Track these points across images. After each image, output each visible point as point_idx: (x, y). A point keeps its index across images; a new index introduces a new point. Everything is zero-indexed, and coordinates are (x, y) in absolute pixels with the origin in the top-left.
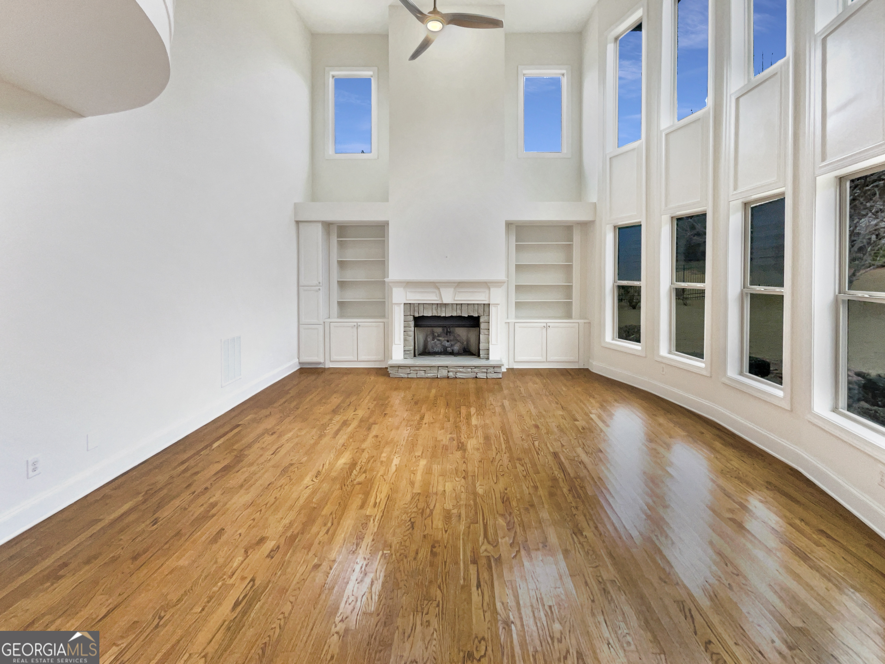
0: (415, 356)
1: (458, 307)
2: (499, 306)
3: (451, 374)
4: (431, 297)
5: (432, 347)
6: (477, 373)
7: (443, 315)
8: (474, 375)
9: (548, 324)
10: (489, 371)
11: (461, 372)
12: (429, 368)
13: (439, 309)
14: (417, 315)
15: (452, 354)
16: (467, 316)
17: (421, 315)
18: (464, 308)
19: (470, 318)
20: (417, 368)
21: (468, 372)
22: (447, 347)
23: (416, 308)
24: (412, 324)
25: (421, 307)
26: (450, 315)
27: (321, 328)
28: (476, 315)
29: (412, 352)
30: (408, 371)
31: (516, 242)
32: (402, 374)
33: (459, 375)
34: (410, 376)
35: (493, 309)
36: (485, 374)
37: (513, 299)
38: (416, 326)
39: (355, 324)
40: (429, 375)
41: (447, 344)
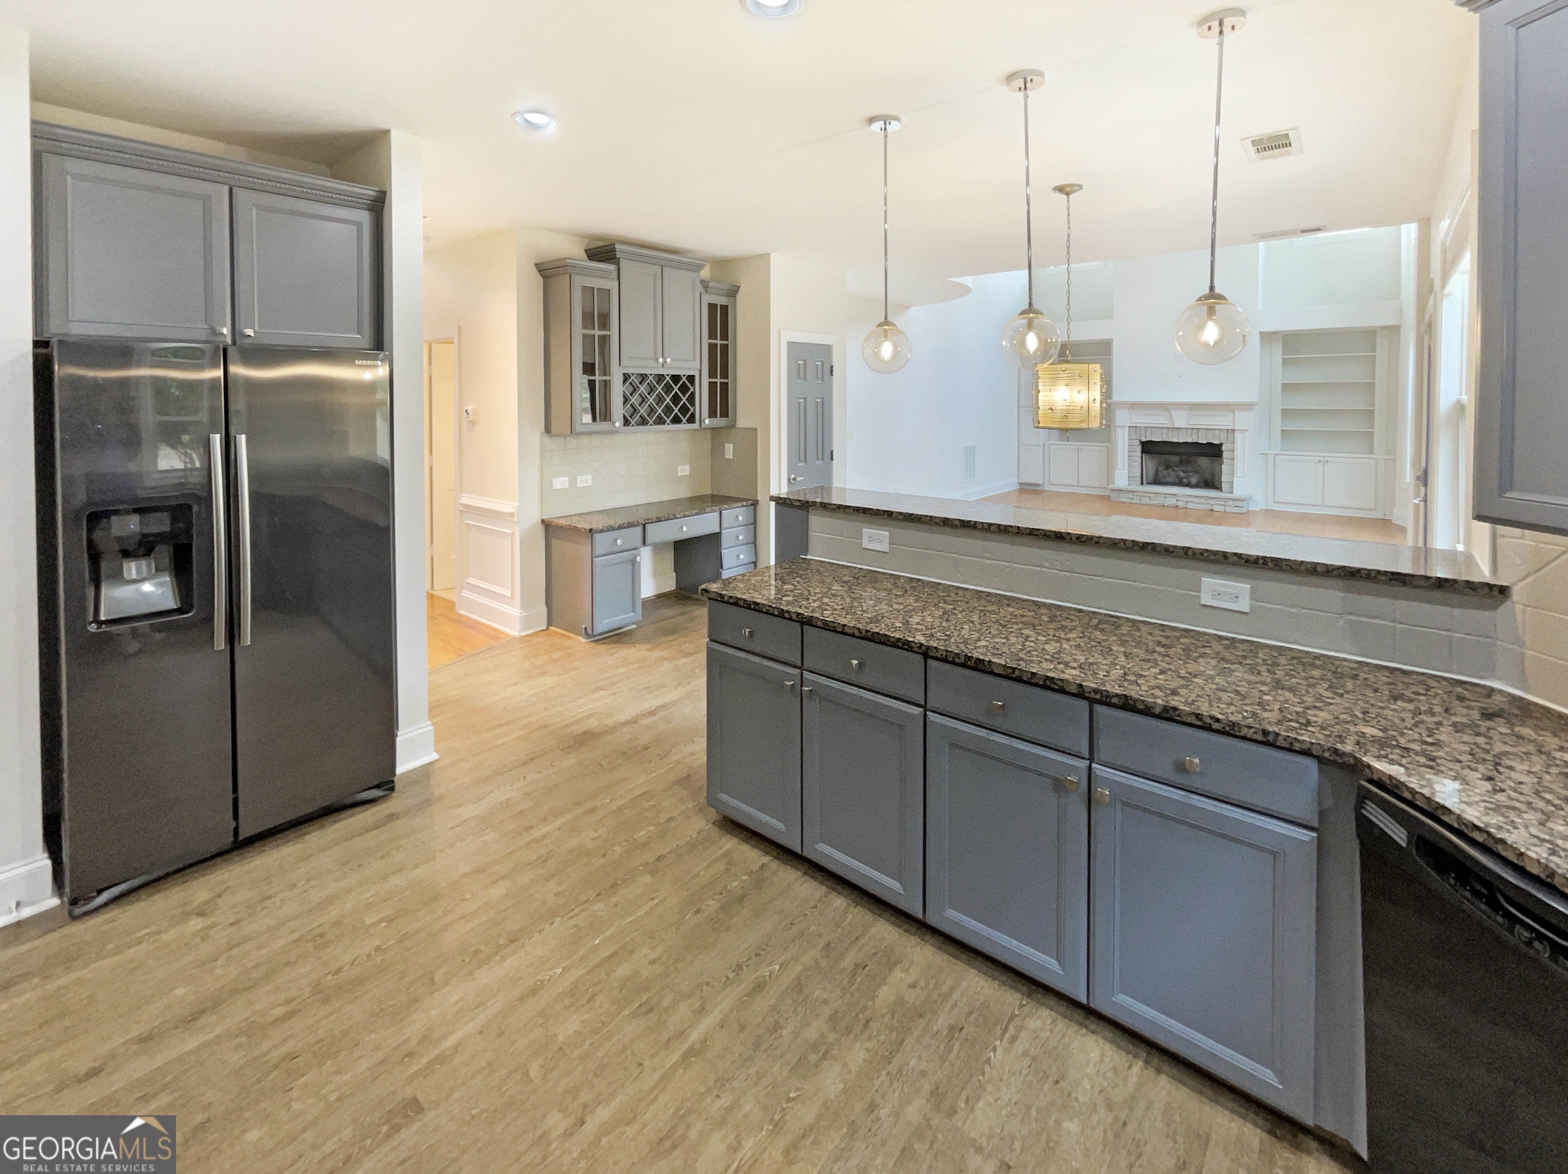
0: (1142, 484)
1: (1194, 431)
2: (1247, 433)
3: (1180, 504)
4: (1159, 420)
5: (1164, 477)
6: (1212, 505)
7: (1175, 440)
8: (1209, 507)
9: (1326, 459)
10: (1228, 503)
11: (1191, 502)
12: (1154, 495)
13: (1170, 433)
14: (1144, 440)
15: (1188, 485)
16: (1205, 442)
17: (1148, 439)
18: (1202, 433)
19: (1210, 444)
20: (1141, 494)
21: (1201, 503)
22: (1183, 478)
23: (1143, 432)
24: (1139, 449)
25: (1149, 431)
26: (1184, 441)
27: (1041, 448)
28: (1216, 442)
29: (1139, 479)
30: (1130, 496)
31: (1283, 355)
32: (1124, 498)
33: (1190, 505)
34: (1132, 501)
35: (1238, 436)
36: (1223, 507)
37: (1278, 426)
38: (1143, 452)
39: (1076, 447)
40: (1154, 502)
41: (1182, 474)
